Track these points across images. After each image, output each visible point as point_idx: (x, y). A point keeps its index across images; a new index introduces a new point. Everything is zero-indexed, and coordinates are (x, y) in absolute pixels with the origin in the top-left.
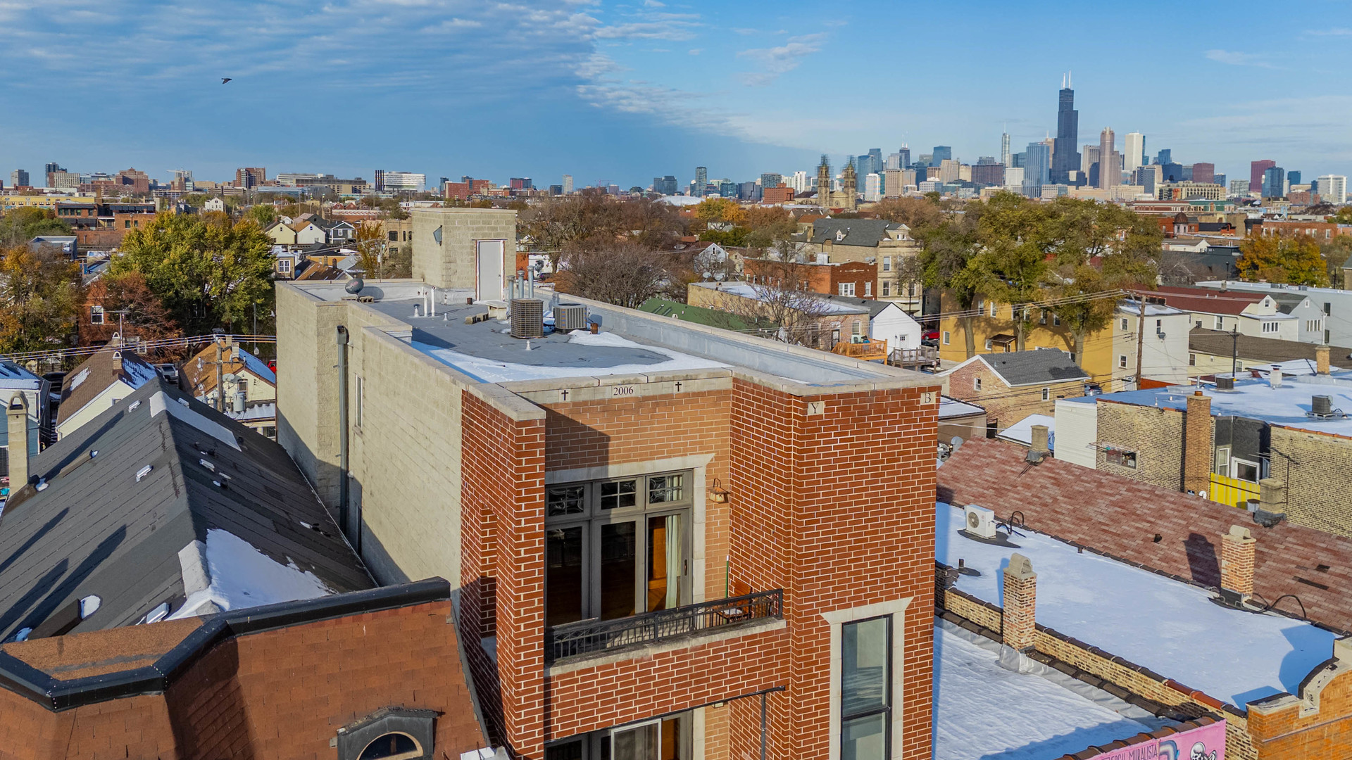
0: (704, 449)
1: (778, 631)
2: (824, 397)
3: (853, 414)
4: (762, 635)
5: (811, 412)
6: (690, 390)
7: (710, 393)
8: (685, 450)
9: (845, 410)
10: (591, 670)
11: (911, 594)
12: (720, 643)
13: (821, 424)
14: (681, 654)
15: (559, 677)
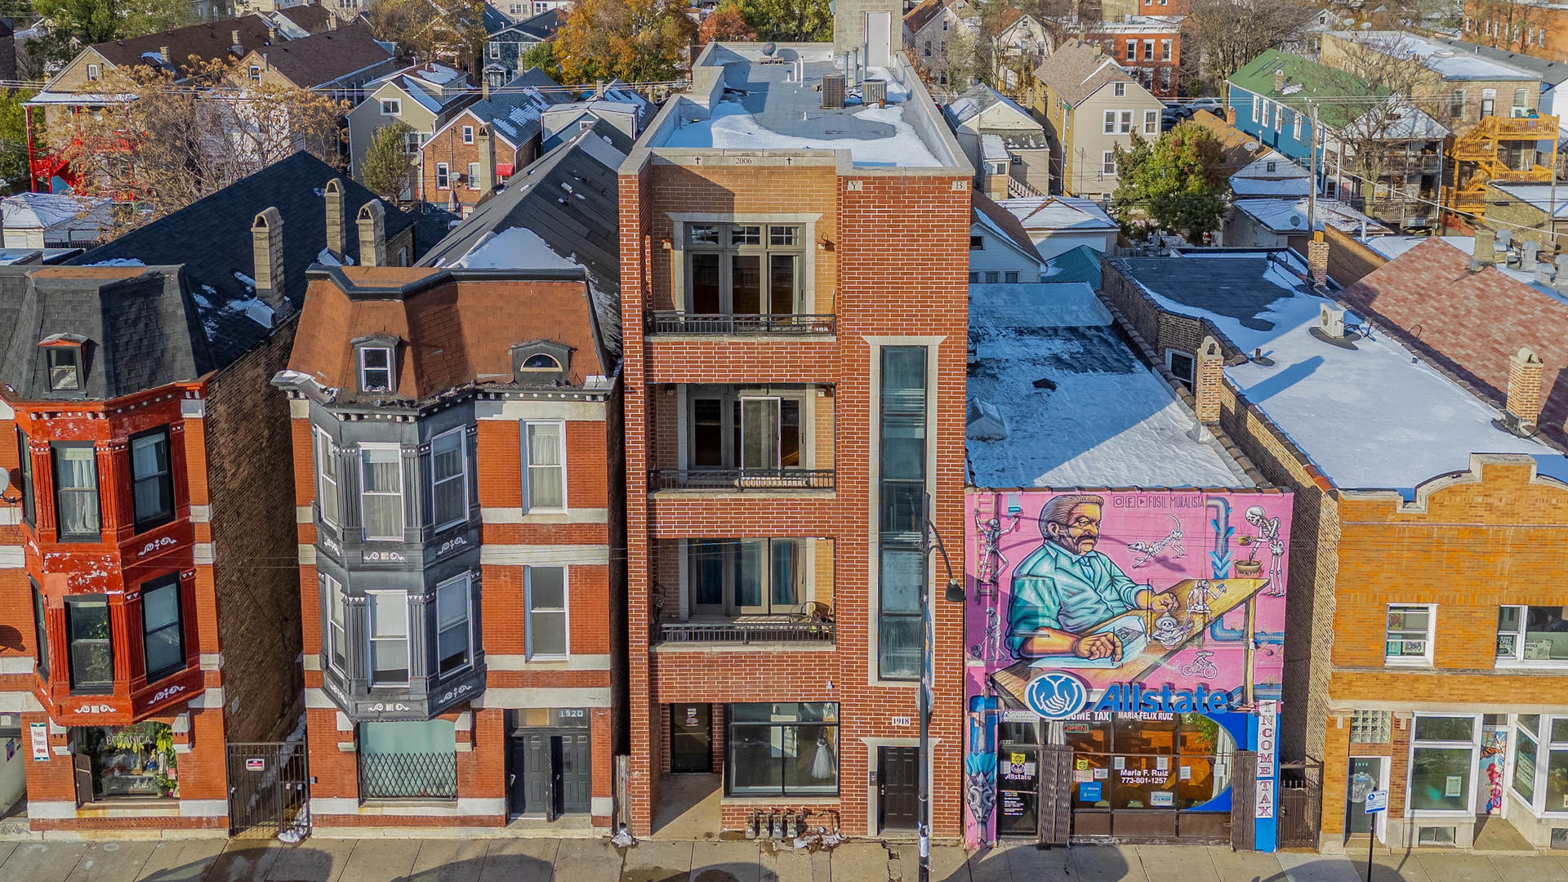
0: (813, 210)
1: (829, 343)
2: (861, 178)
3: (889, 193)
4: (816, 343)
5: (850, 187)
6: (798, 164)
7: (817, 168)
8: (798, 209)
9: (881, 189)
10: (682, 343)
11: (945, 334)
12: (781, 343)
13: (860, 197)
14: (751, 346)
15: (659, 344)
